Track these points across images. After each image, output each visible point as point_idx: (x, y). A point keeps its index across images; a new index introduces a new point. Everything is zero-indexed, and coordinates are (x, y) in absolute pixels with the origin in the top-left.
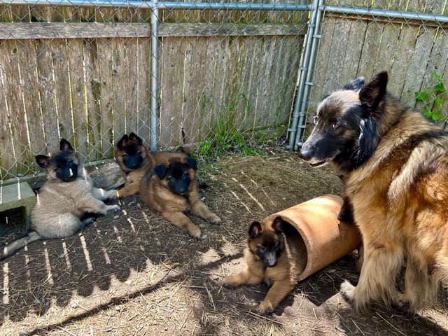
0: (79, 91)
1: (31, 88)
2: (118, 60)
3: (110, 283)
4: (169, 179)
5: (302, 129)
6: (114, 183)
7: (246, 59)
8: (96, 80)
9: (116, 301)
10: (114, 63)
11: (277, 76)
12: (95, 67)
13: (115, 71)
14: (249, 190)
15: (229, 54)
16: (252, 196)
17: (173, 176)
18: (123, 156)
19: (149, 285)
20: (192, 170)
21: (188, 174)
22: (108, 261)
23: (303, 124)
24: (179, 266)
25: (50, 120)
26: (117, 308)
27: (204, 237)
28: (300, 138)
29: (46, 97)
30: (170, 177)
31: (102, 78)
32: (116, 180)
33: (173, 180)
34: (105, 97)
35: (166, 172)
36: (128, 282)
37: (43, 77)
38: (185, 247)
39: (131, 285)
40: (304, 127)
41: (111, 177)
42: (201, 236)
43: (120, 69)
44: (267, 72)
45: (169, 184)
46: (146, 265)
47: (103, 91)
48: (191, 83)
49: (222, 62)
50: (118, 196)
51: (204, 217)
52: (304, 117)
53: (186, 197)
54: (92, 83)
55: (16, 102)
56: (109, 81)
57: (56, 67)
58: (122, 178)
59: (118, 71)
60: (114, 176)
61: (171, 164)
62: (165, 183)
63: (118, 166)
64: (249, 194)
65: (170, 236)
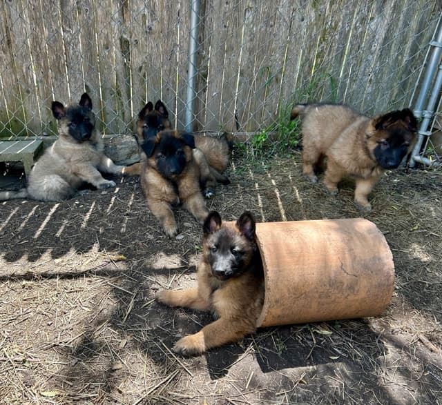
0: (108, 48)
1: (54, 39)
2: (153, 13)
3: (40, 256)
4: (158, 157)
5: (426, 137)
6: (127, 159)
7: (340, 24)
8: (125, 36)
9: (29, 276)
10: (148, 17)
11: (393, 53)
12: (124, 20)
13: (150, 29)
14: (282, 198)
15: (313, 14)
16: (281, 207)
17: (162, 153)
18: (143, 127)
19: (76, 270)
20: (188, 148)
21: (182, 153)
22: (58, 235)
23: (428, 129)
24: (123, 260)
25: (75, 78)
26: (24, 282)
27: (180, 237)
28: (421, 150)
29: (71, 51)
30: (160, 154)
31: (133, 35)
32: (129, 156)
33: (164, 159)
34: (137, 59)
35: (155, 147)
36: (57, 261)
37: (68, 29)
38: (149, 242)
39: (58, 265)
40: (429, 133)
41: (123, 152)
42: (176, 235)
43: (156, 26)
44: (376, 47)
45: (158, 164)
46: (91, 248)
47: (134, 51)
48: (251, 51)
49: (300, 26)
50: (123, 172)
51: (195, 216)
52: (432, 119)
53: (175, 184)
54: (121, 39)
55: (40, 54)
56: (141, 40)
57: (81, 18)
58: (137, 155)
59: (153, 28)
60: (127, 151)
61: (161, 139)
62: (153, 162)
63: (134, 140)
64: (280, 203)
65: (141, 225)
